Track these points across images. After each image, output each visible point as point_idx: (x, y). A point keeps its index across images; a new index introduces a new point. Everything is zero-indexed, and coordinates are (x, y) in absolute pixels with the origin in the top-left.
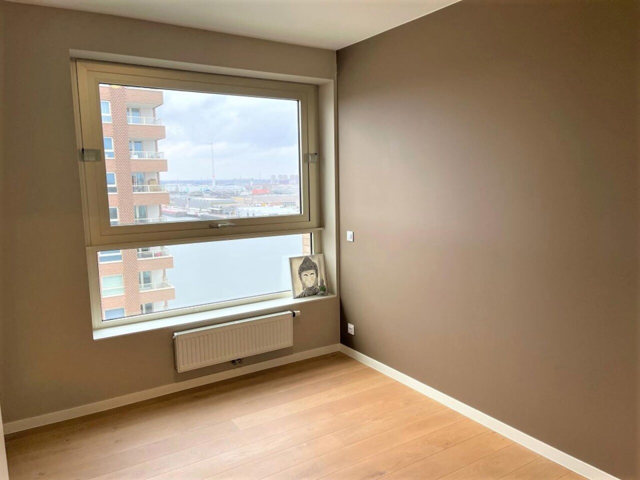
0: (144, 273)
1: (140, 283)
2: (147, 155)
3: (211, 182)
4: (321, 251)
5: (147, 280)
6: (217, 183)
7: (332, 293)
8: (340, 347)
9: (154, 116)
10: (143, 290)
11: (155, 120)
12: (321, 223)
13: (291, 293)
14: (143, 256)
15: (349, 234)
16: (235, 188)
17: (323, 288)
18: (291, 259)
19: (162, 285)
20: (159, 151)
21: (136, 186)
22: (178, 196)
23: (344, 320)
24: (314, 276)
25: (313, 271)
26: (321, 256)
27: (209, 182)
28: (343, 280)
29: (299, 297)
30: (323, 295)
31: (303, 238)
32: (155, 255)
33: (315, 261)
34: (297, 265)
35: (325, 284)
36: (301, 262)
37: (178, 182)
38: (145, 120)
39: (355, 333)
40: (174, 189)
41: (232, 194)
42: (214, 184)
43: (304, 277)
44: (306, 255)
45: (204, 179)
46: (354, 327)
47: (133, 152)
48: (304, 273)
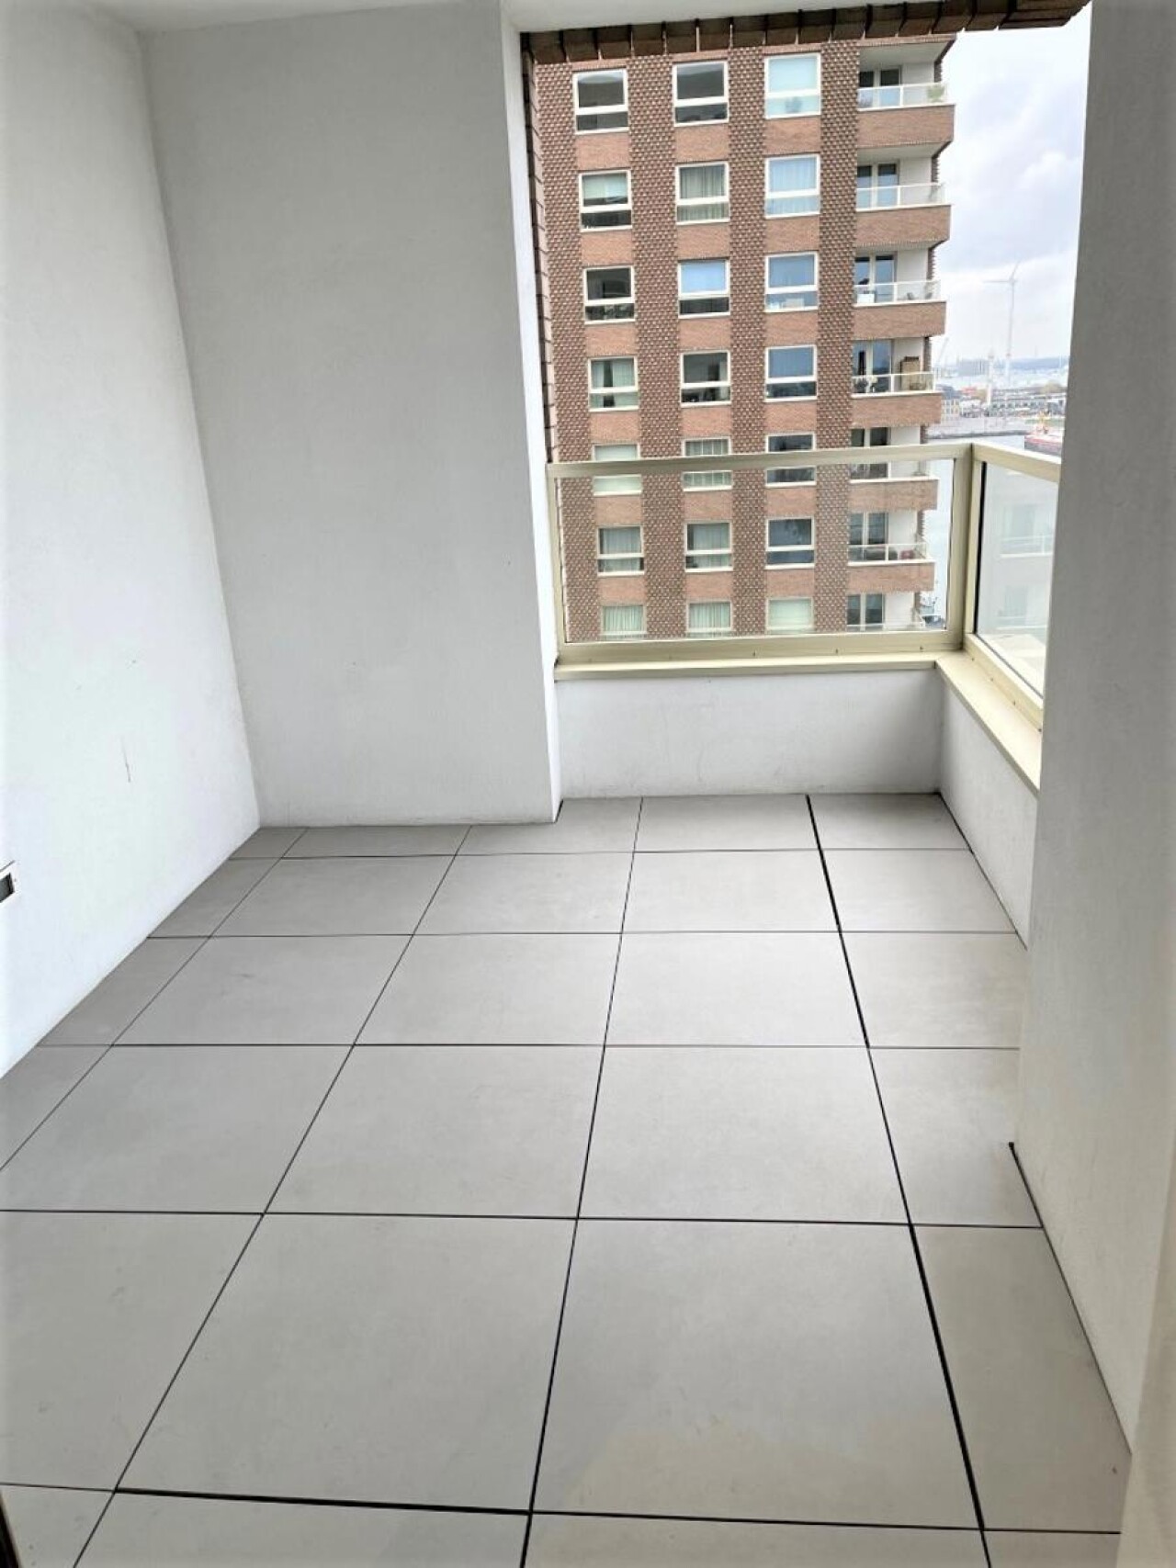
0: (869, 598)
5: (875, 615)
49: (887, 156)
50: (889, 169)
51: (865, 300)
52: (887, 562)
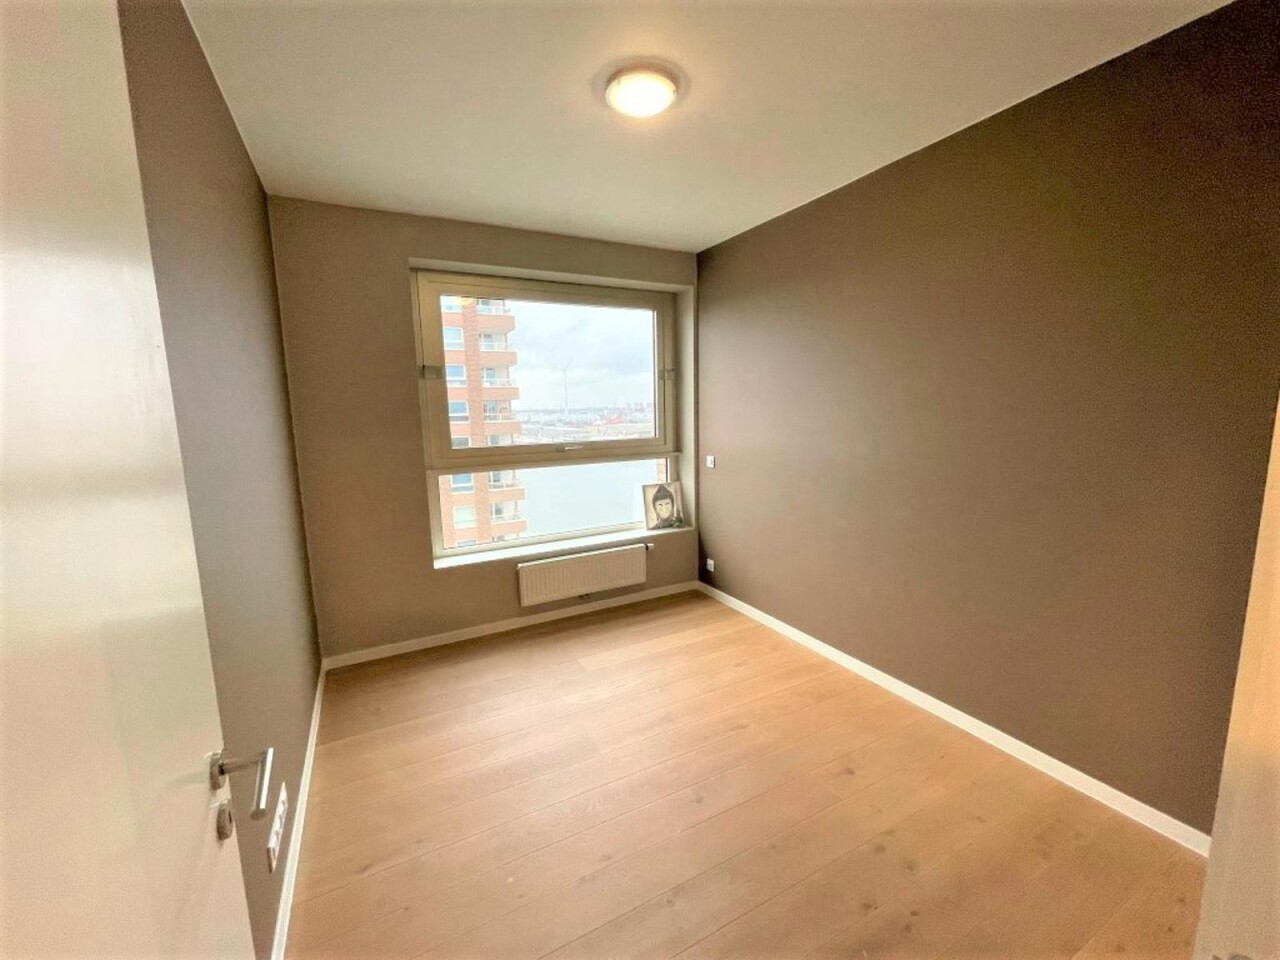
0: (496, 505)
1: (492, 515)
2: (499, 382)
3: (564, 410)
4: (677, 477)
5: (499, 512)
6: (570, 412)
7: (690, 525)
8: (698, 585)
9: (506, 341)
10: (494, 521)
11: (506, 347)
12: (678, 447)
13: (644, 524)
14: (495, 487)
15: (710, 460)
16: (589, 416)
17: (679, 520)
18: (644, 487)
19: (515, 517)
20: (511, 378)
21: (488, 414)
22: (531, 426)
23: (703, 555)
24: (670, 506)
25: (668, 501)
26: (677, 484)
27: (562, 411)
28: (701, 510)
29: (653, 529)
30: (678, 527)
31: (658, 465)
32: (507, 486)
33: (671, 489)
34: (651, 493)
35: (681, 515)
36: (655, 490)
37: (531, 411)
38: (498, 346)
39: (715, 568)
40: (526, 419)
41: (586, 423)
42: (567, 413)
43: (658, 507)
44: (660, 482)
45: (558, 408)
46: (715, 564)
47: (485, 379)
48: (659, 502)
49: (488, 332)
50: (488, 336)
51: (486, 385)
52: (505, 489)
